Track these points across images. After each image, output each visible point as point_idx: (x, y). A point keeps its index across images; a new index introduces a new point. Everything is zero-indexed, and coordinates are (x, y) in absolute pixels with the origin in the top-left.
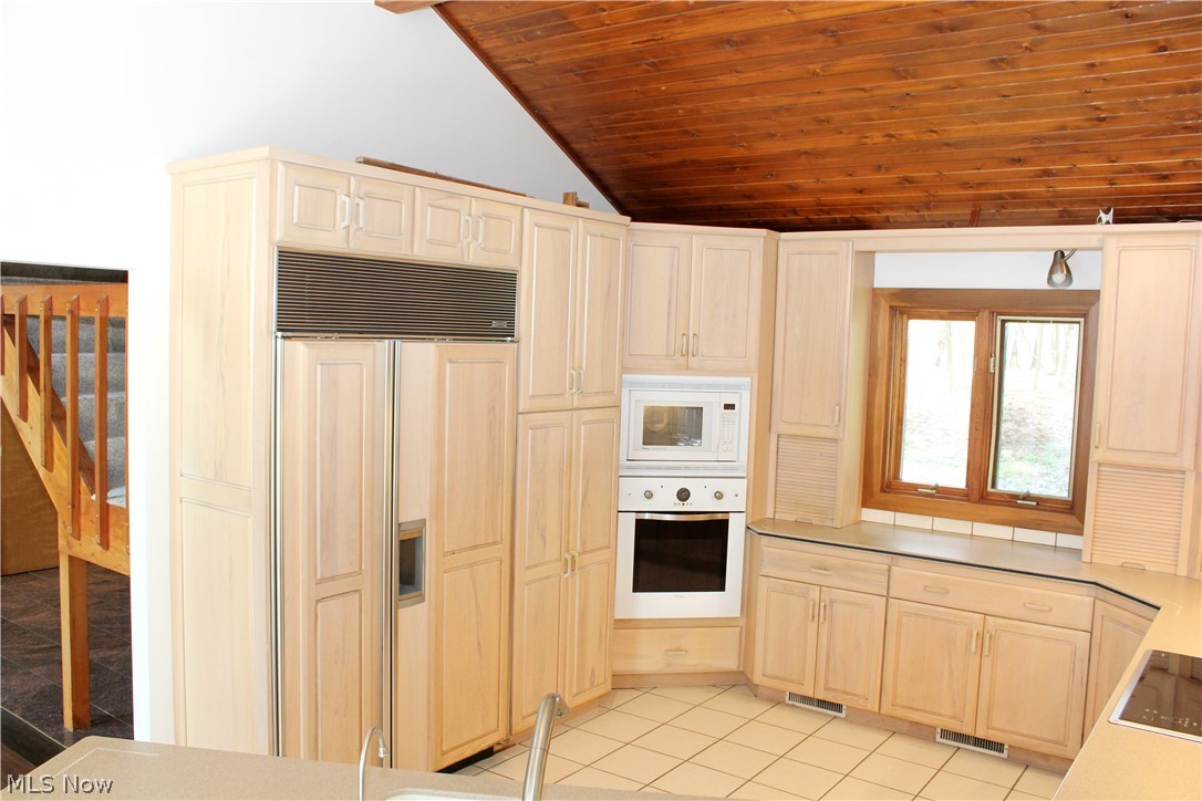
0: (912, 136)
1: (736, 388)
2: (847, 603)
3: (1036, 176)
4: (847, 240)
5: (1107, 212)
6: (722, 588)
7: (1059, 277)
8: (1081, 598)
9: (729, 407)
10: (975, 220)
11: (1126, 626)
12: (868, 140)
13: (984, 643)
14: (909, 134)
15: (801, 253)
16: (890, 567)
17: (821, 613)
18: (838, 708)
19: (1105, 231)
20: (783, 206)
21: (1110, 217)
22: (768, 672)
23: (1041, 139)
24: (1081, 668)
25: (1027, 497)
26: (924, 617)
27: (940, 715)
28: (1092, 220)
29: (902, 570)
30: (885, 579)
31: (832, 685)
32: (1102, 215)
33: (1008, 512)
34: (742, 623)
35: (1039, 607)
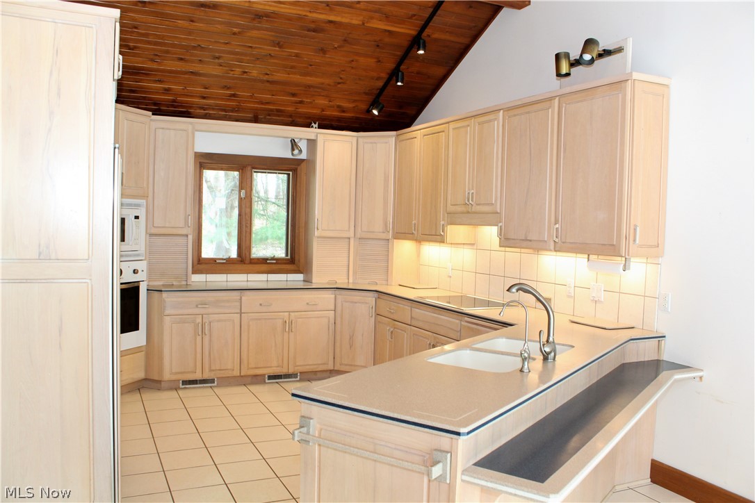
0: (255, 75)
2: (219, 321)
3: (297, 103)
5: (315, 124)
6: (137, 329)
7: (296, 152)
8: (329, 296)
9: (137, 217)
10: (256, 120)
11: (356, 303)
12: (232, 72)
13: (288, 326)
14: (255, 73)
15: (163, 129)
16: (241, 298)
17: (202, 330)
18: (212, 381)
19: (313, 132)
21: (317, 125)
22: (173, 371)
23: (310, 86)
24: (332, 327)
25: (273, 259)
26: (260, 319)
27: (271, 367)
28: (308, 126)
29: (247, 297)
30: (238, 304)
31: (213, 368)
32: (313, 124)
35: (314, 303)
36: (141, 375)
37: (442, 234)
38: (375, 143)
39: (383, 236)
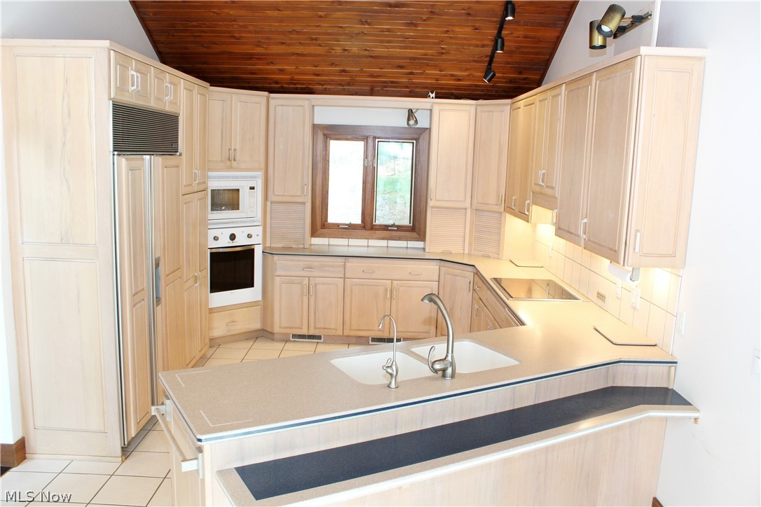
0: (356, 52)
1: (254, 177)
2: (324, 284)
3: (407, 74)
4: (308, 99)
5: (432, 93)
6: (252, 285)
7: (412, 122)
8: (434, 267)
9: (252, 188)
10: (372, 93)
11: (456, 276)
12: (333, 51)
13: (391, 293)
14: (355, 50)
15: (282, 105)
16: (345, 265)
17: (309, 291)
18: (319, 337)
19: (431, 102)
20: (271, 79)
21: (433, 95)
22: (283, 325)
23: (414, 59)
25: (393, 225)
26: (362, 285)
27: (373, 330)
28: (426, 96)
29: (352, 263)
30: (342, 269)
31: (318, 326)
32: (430, 94)
33: (385, 233)
34: (261, 303)
35: (416, 273)
36: (257, 325)
37: (527, 213)
38: (492, 112)
39: (496, 208)
